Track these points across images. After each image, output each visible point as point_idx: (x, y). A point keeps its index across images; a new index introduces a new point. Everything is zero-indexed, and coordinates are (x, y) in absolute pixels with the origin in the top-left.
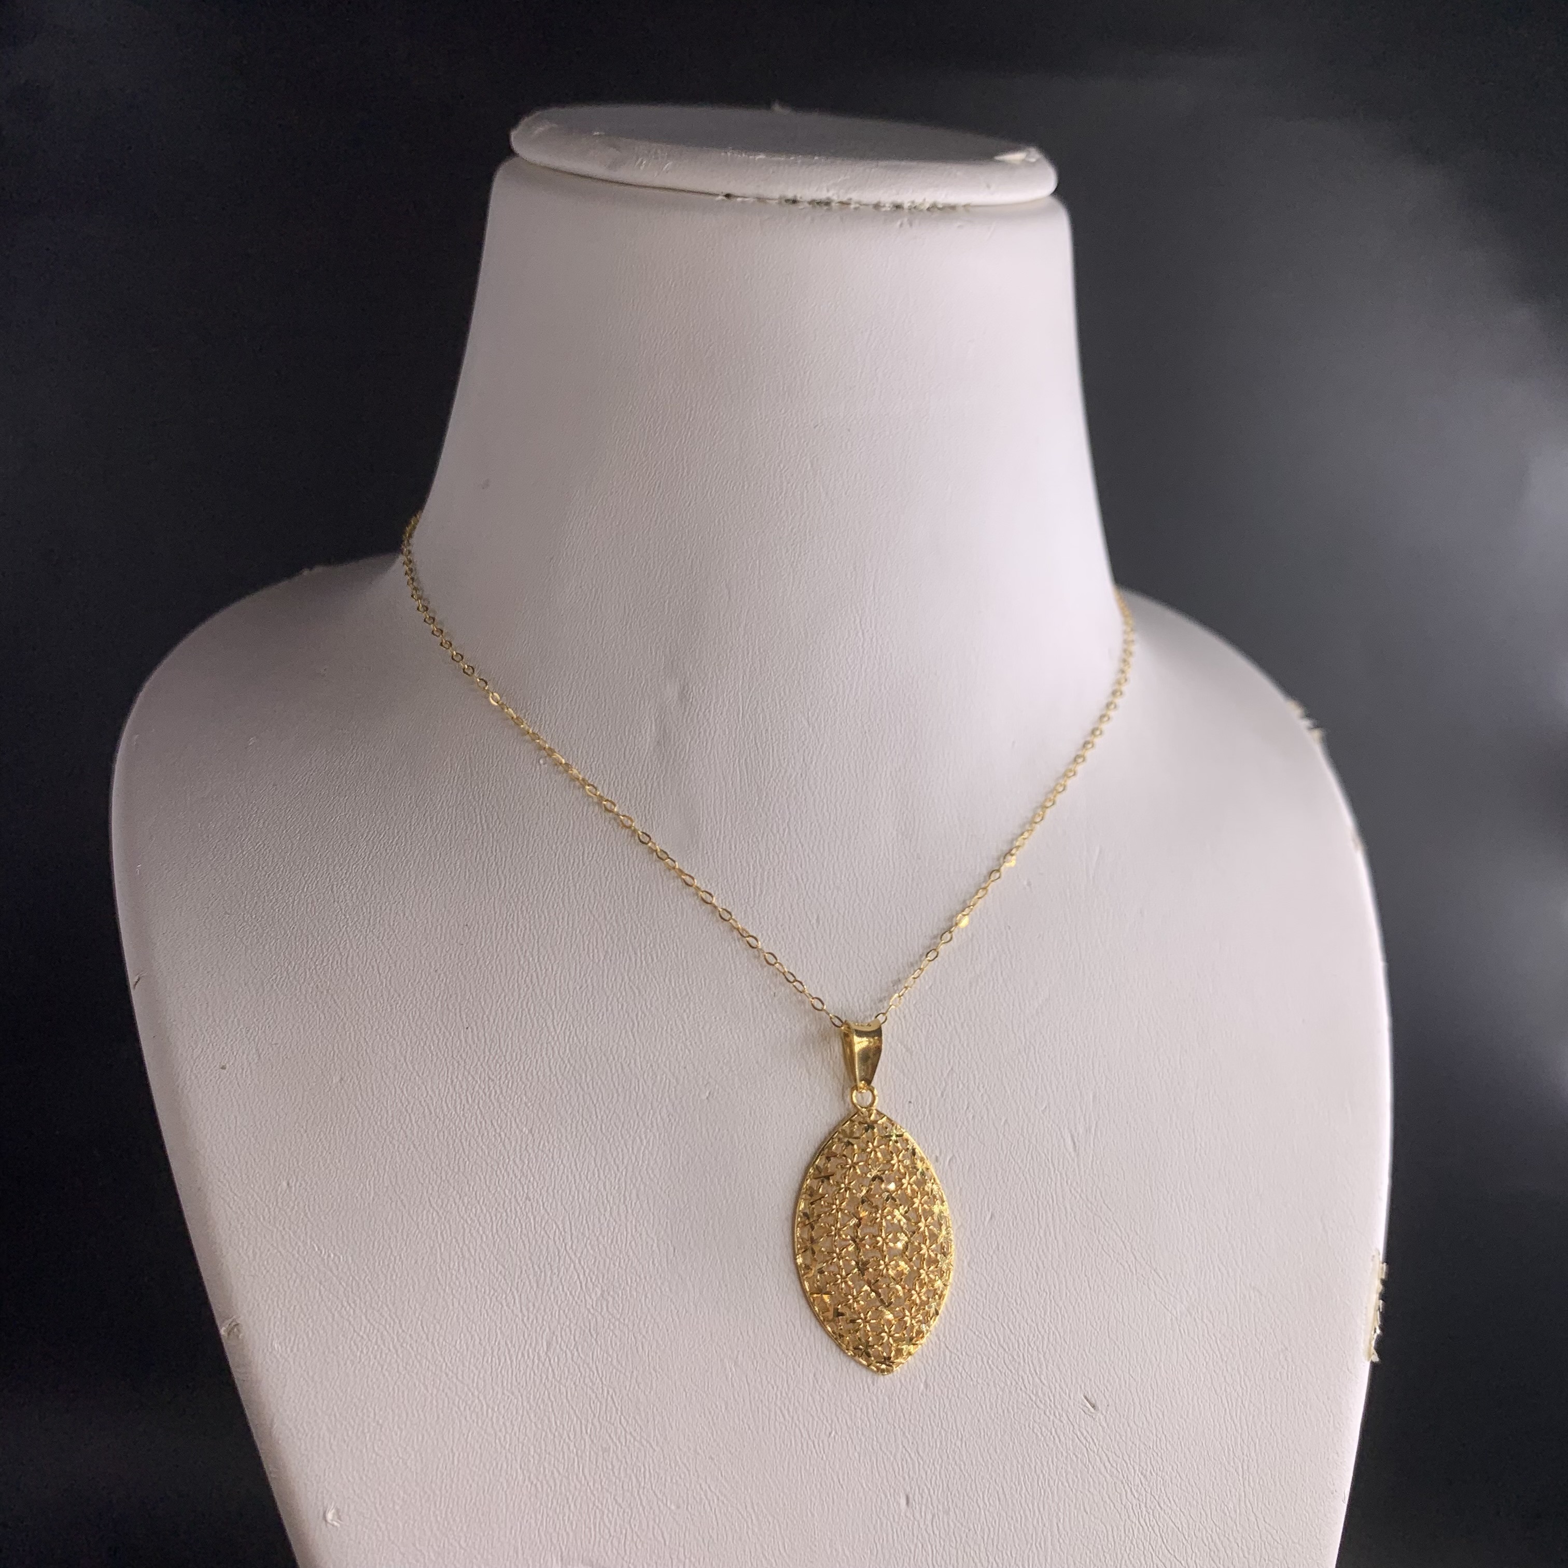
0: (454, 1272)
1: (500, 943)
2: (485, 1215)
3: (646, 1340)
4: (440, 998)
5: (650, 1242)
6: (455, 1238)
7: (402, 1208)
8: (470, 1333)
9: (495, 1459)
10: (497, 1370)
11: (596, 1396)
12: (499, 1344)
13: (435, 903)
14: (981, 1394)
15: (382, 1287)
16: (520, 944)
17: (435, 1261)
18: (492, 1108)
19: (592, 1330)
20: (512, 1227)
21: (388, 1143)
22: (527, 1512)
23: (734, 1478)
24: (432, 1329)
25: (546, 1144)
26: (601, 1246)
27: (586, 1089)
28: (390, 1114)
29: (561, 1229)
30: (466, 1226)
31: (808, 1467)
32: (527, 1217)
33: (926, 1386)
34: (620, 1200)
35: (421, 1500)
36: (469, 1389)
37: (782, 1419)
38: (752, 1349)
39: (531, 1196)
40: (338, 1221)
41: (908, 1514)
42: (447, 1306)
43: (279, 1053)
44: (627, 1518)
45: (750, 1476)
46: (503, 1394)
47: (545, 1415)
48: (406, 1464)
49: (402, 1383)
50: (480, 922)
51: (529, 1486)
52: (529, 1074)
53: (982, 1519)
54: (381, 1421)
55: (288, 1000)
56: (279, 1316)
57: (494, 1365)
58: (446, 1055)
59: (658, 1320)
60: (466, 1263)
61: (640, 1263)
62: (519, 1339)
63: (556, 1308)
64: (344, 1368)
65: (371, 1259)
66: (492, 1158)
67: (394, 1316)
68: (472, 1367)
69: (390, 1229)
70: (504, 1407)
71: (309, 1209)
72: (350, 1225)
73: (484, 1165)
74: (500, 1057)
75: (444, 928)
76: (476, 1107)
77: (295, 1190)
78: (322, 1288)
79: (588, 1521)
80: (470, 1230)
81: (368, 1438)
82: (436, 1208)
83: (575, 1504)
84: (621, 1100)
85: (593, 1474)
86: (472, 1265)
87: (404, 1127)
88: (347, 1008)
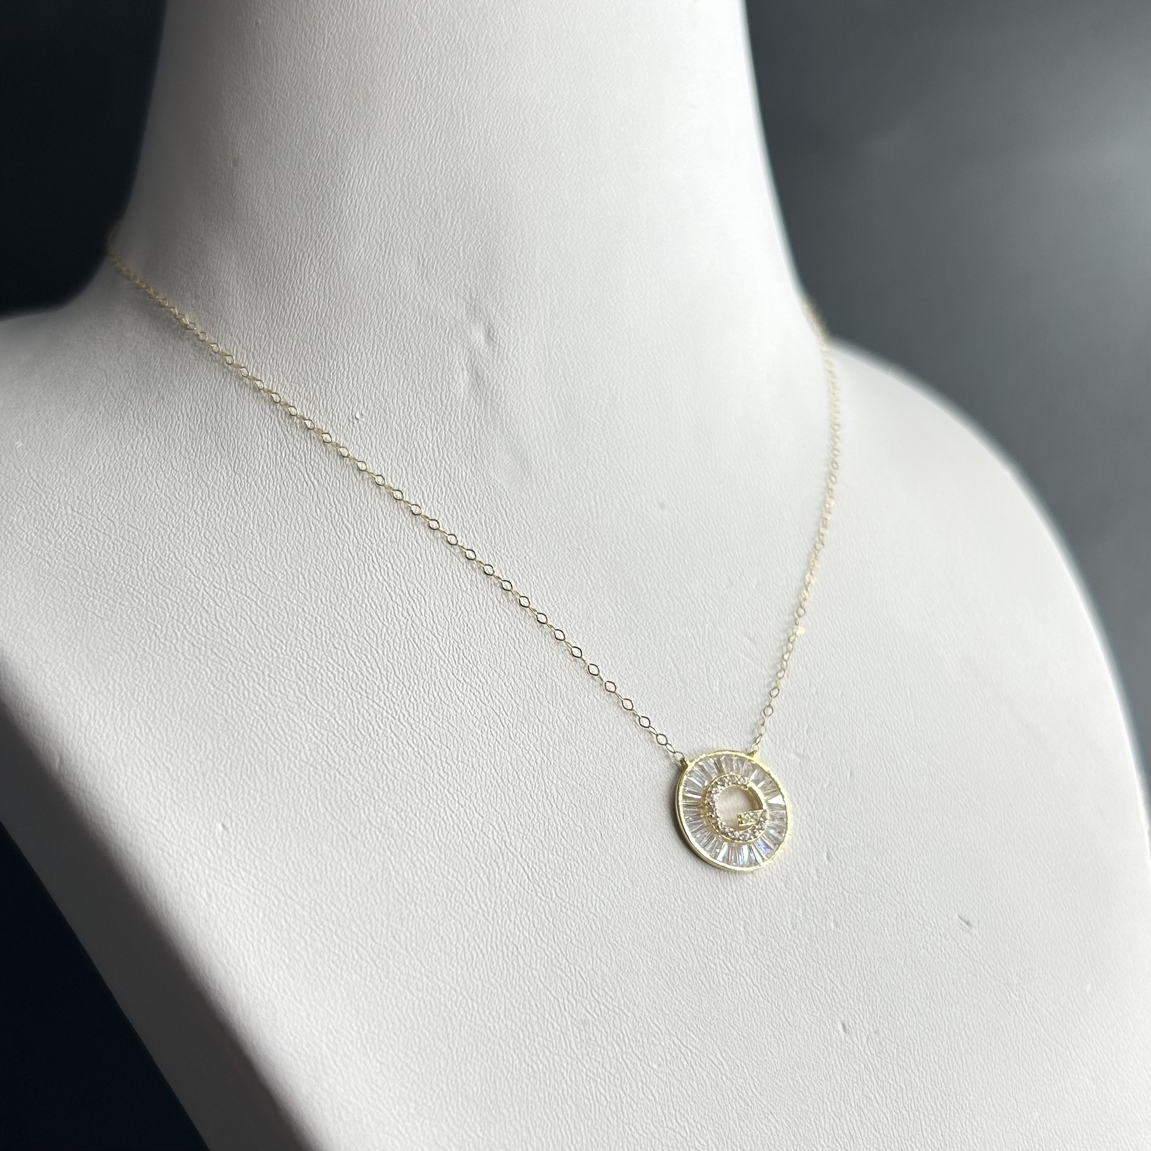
0: (411, 882)
1: (368, 583)
2: (425, 826)
3: (596, 917)
4: (324, 639)
5: (579, 830)
6: (403, 850)
7: (344, 831)
8: (439, 935)
9: (490, 1048)
10: (471, 965)
11: (566, 975)
12: (468, 940)
13: (289, 556)
14: (880, 925)
15: (345, 906)
16: (387, 583)
17: (390, 874)
18: (404, 730)
19: (547, 915)
20: (453, 833)
21: (313, 773)
22: (529, 1091)
23: (700, 1030)
24: (403, 938)
25: (464, 755)
26: (537, 840)
27: (486, 702)
28: (307, 748)
29: (498, 829)
30: (409, 838)
31: (758, 1010)
32: (464, 822)
33: (836, 924)
34: (543, 797)
35: (432, 1099)
36: (451, 987)
37: (728, 972)
38: (688, 912)
39: (462, 803)
40: (284, 852)
41: (847, 1039)
42: (412, 913)
43: (174, 709)
44: (618, 1083)
45: (713, 1027)
46: (483, 986)
47: (525, 1000)
48: (409, 1067)
49: (388, 991)
50: (341, 567)
51: (526, 1068)
52: (431, 696)
53: (906, 1034)
54: (376, 1032)
55: (166, 660)
56: (251, 947)
57: (467, 959)
58: (346, 688)
59: (602, 897)
60: (419, 872)
61: (575, 850)
62: (485, 933)
63: (511, 900)
64: (329, 988)
65: (328, 882)
66: (418, 774)
67: (364, 931)
68: (448, 965)
69: (338, 851)
70: (487, 998)
71: (253, 846)
72: (297, 854)
73: (412, 782)
74: (398, 684)
75: (306, 576)
76: (389, 731)
77: (233, 830)
78: (287, 916)
79: (585, 1091)
80: (415, 842)
81: (368, 1049)
82: (377, 826)
83: (570, 1077)
84: (521, 709)
85: (579, 1046)
86: (425, 873)
87: (325, 757)
88: (232, 659)
